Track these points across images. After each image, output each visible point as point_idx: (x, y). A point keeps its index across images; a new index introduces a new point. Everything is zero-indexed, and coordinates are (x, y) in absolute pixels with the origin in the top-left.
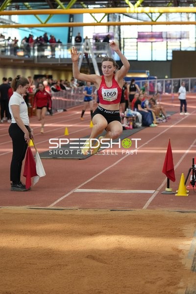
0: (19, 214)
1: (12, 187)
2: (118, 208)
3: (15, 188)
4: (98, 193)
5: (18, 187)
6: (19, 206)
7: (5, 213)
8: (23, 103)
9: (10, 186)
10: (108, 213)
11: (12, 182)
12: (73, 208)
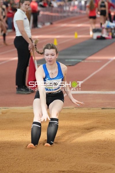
0: (24, 113)
1: (17, 90)
2: (108, 107)
3: (19, 91)
4: (89, 94)
5: (22, 91)
6: (23, 106)
7: (12, 113)
8: (25, 19)
9: (16, 90)
10: (99, 111)
11: (17, 86)
12: (70, 107)
